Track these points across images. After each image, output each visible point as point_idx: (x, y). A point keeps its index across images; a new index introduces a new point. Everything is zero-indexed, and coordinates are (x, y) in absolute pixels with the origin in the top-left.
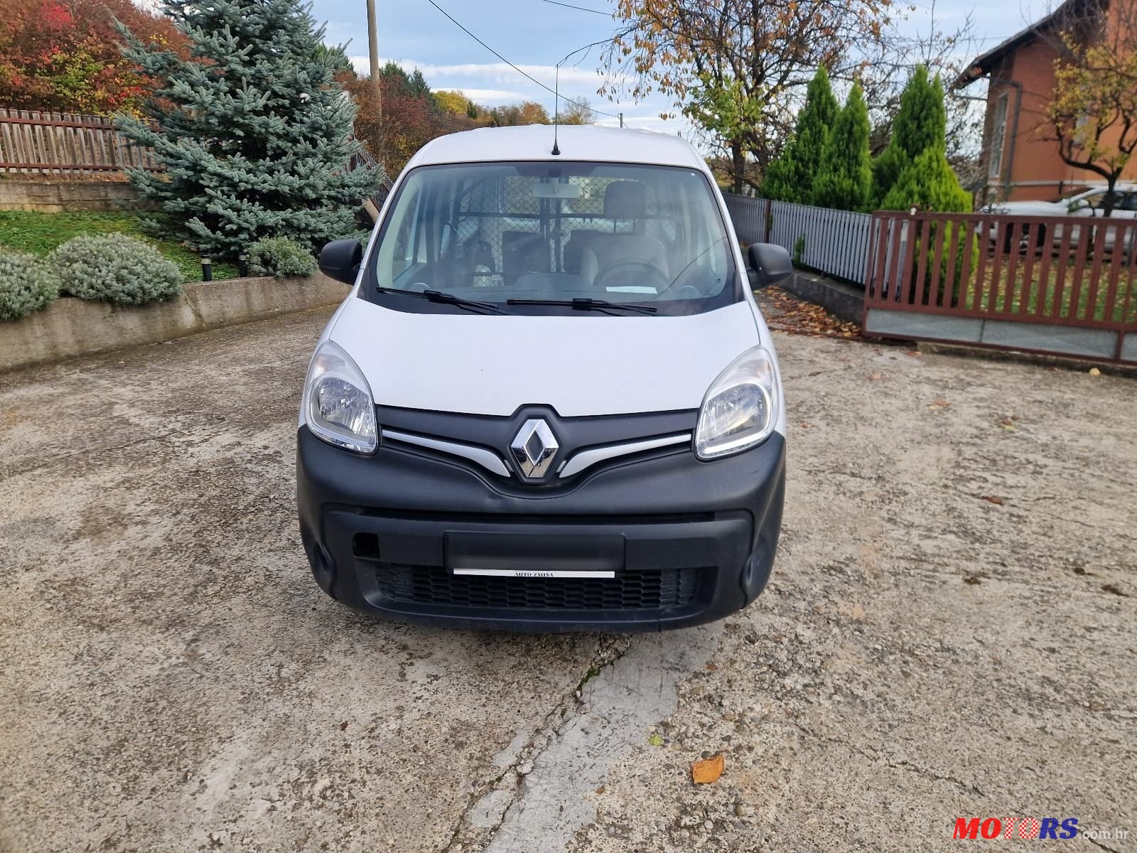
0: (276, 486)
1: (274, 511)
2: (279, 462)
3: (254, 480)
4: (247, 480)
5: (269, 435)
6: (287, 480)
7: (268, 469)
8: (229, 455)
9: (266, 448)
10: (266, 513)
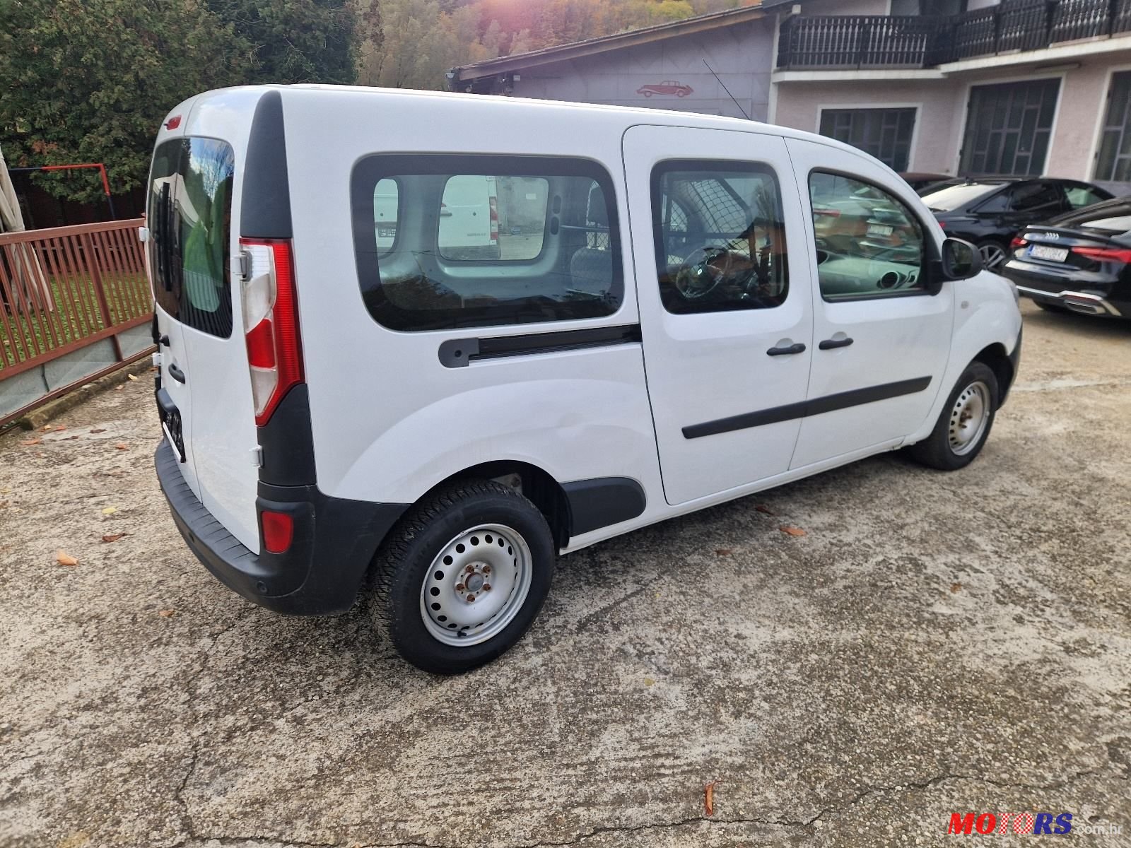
0: (1012, 549)
1: (1019, 524)
2: (1004, 586)
3: (1041, 569)
4: (1049, 572)
5: (1010, 647)
6: (996, 552)
7: (1020, 579)
8: (1081, 631)
9: (1019, 620)
10: (1027, 527)
